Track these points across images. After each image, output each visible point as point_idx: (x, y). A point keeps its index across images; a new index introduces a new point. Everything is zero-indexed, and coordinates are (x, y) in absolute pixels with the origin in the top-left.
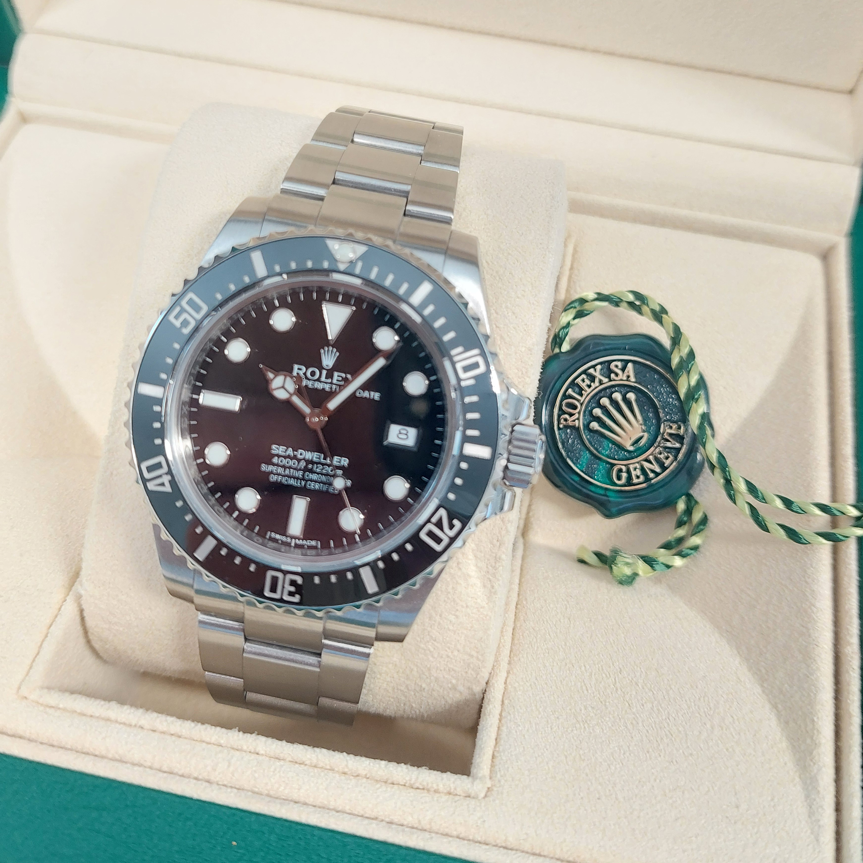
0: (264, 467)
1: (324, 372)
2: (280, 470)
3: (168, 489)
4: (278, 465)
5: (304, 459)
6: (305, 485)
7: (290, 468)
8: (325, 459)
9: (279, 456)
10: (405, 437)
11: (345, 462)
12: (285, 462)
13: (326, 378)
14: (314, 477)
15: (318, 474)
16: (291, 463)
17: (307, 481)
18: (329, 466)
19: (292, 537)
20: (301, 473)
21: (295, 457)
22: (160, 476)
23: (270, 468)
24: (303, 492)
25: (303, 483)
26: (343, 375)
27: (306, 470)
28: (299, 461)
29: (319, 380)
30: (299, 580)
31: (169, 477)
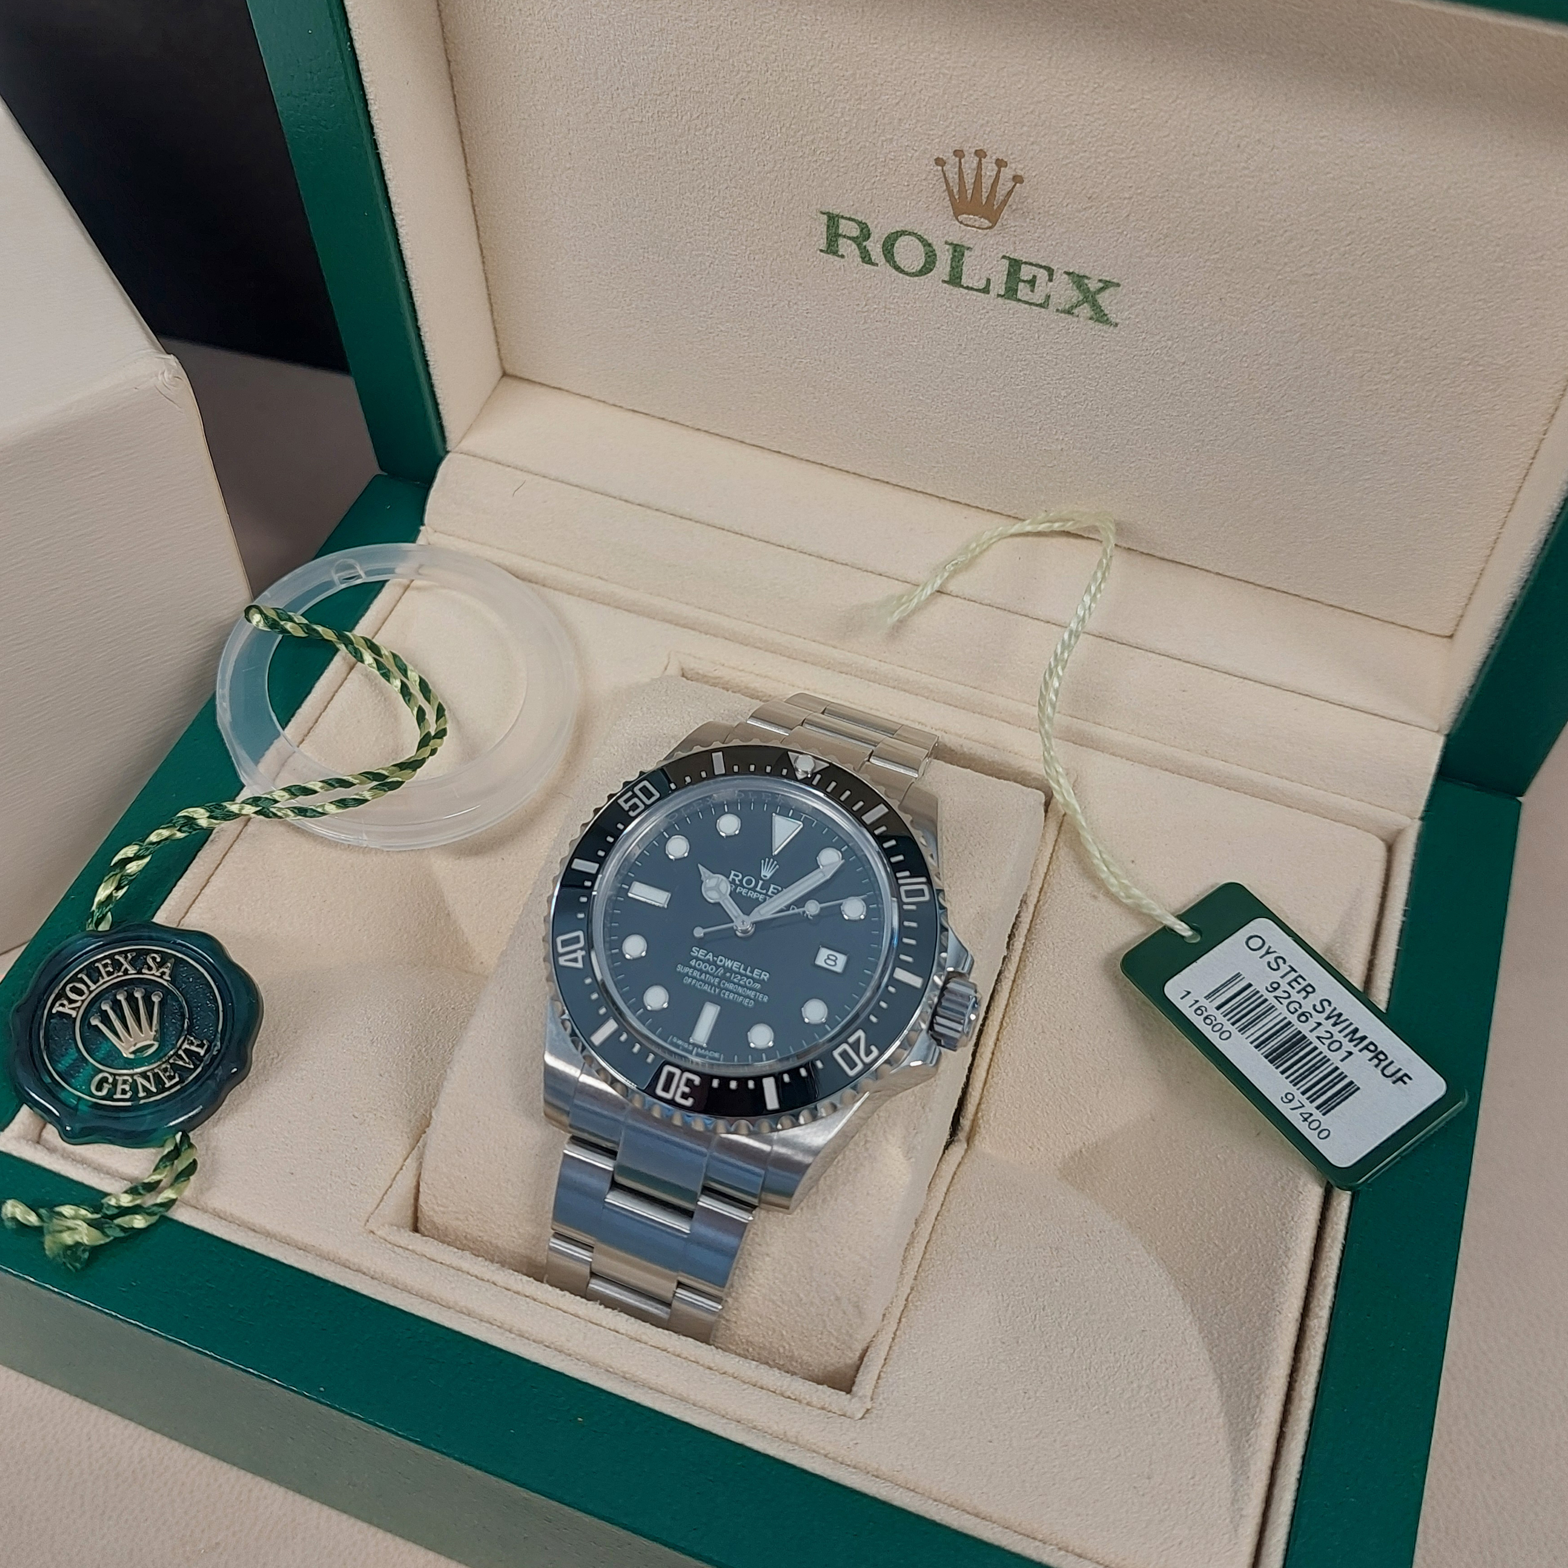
0: (680, 968)
1: (761, 883)
2: (696, 974)
3: (580, 965)
4: (695, 968)
5: (723, 966)
6: (719, 993)
7: (707, 973)
8: (745, 970)
9: (697, 959)
10: (833, 963)
11: (765, 976)
12: (702, 966)
13: (761, 888)
14: (731, 986)
15: (735, 984)
16: (709, 968)
17: (722, 989)
18: (748, 977)
19: (695, 1045)
20: (717, 980)
21: (714, 963)
22: (574, 951)
23: (686, 970)
24: (715, 1000)
25: (718, 990)
26: (779, 887)
27: (722, 978)
28: (718, 967)
29: (754, 889)
30: (697, 1080)
31: (583, 953)
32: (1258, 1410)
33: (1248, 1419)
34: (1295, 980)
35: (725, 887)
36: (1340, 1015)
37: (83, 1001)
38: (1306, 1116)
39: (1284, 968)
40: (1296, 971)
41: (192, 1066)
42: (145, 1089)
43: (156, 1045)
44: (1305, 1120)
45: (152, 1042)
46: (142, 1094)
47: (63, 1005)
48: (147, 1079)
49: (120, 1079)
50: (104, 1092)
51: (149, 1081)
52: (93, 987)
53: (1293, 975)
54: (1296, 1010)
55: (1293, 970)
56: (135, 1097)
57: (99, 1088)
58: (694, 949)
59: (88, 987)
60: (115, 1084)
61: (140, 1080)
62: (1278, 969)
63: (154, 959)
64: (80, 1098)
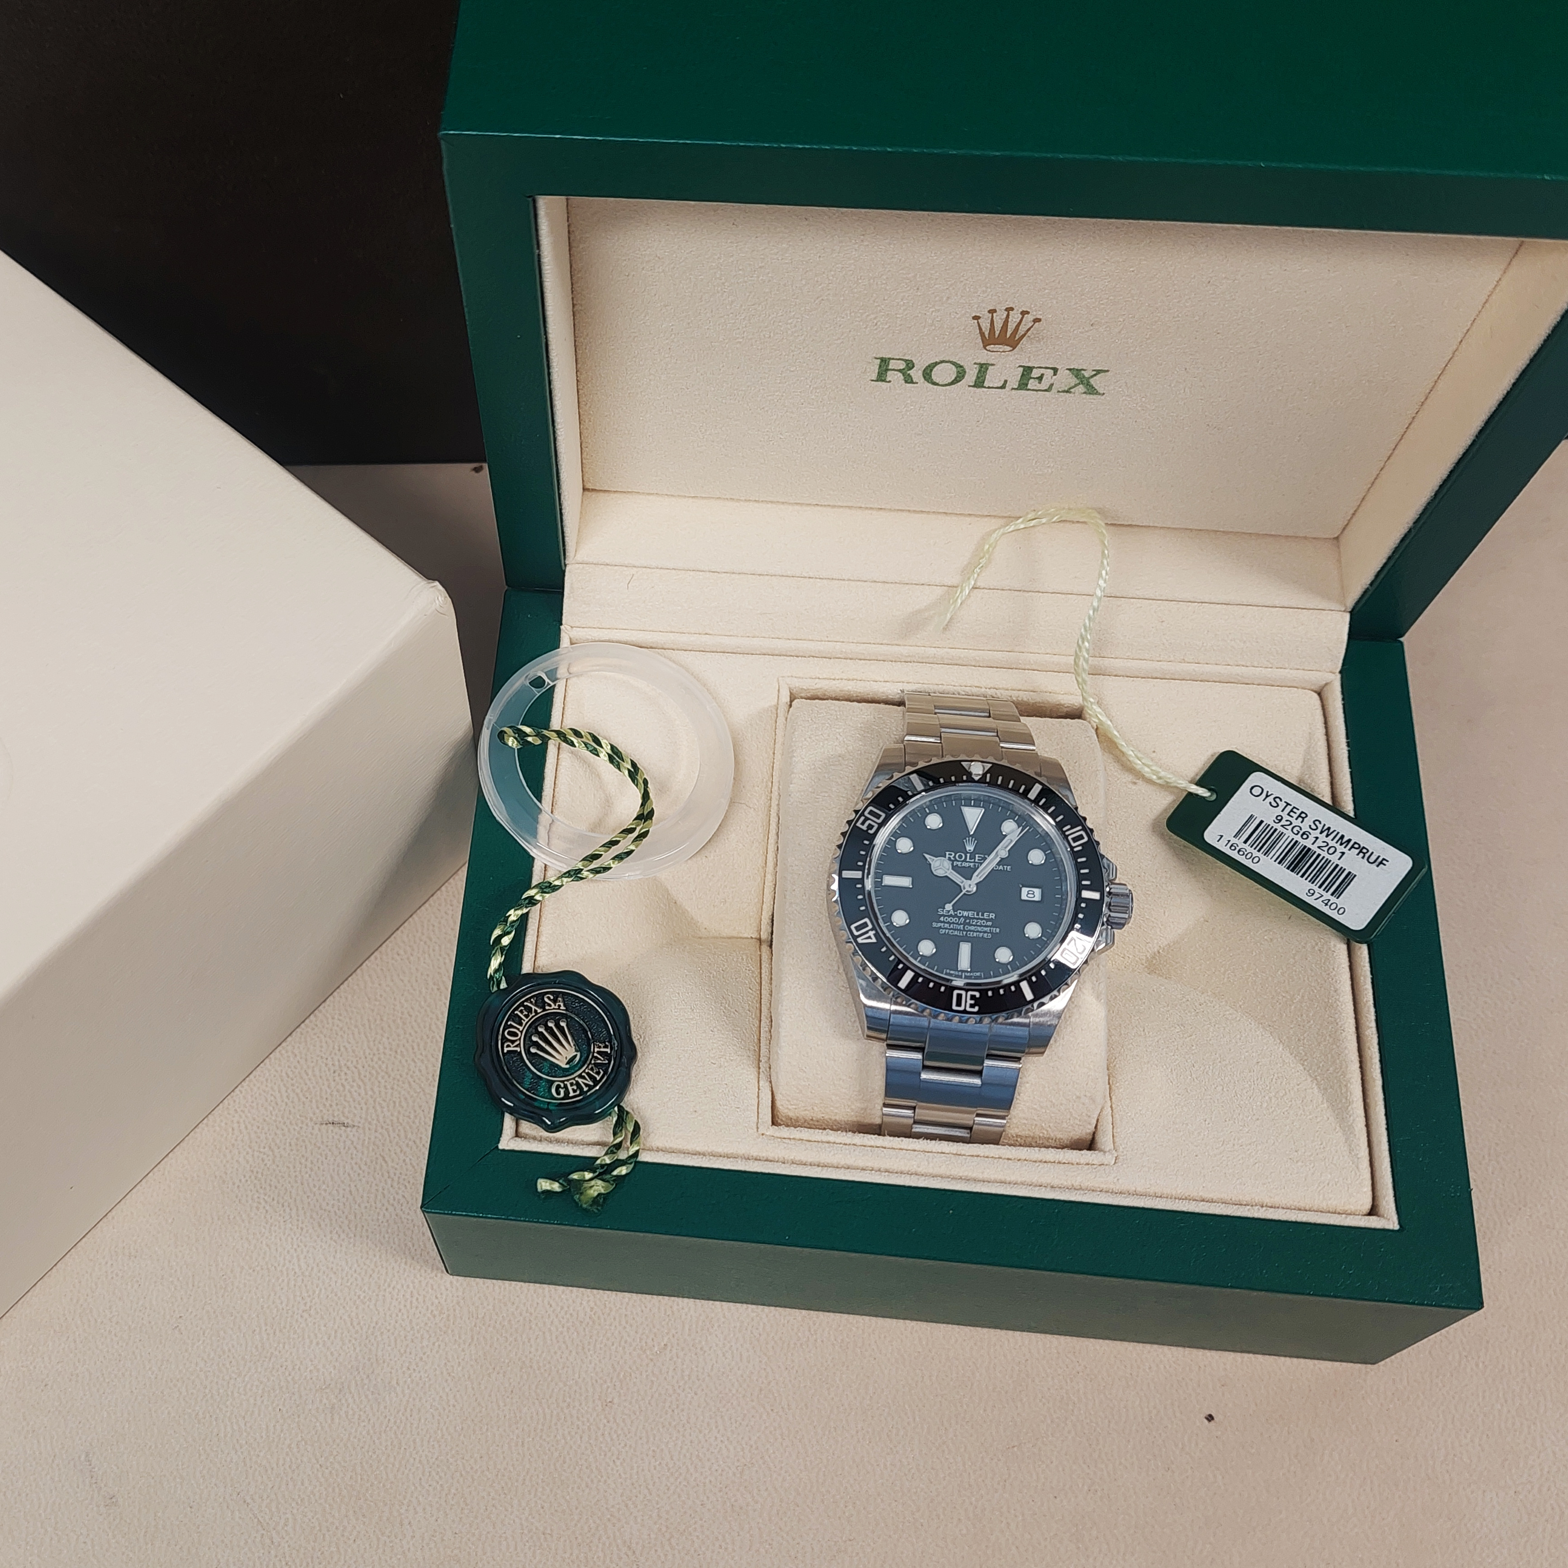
0: (934, 925)
1: (968, 855)
2: (947, 925)
3: (874, 940)
4: (944, 922)
5: (962, 916)
6: (967, 934)
7: (953, 923)
8: (978, 915)
9: (945, 916)
10: (1032, 896)
11: (992, 916)
12: (949, 919)
13: (970, 859)
14: (972, 928)
15: (974, 925)
16: (954, 920)
17: (967, 931)
18: (982, 919)
19: (962, 971)
20: (962, 926)
21: (956, 916)
22: (867, 932)
23: (939, 925)
24: (966, 939)
25: (965, 933)
26: (982, 856)
27: (965, 924)
28: (959, 918)
29: (965, 861)
30: (977, 994)
31: (874, 932)
32: (1349, 1093)
33: (1344, 1101)
34: (1292, 811)
35: (947, 864)
36: (1329, 829)
37: (520, 1039)
38: (1326, 902)
39: (1282, 805)
40: (1290, 805)
41: (607, 1062)
42: (586, 1085)
43: (579, 1054)
44: (1326, 904)
45: (575, 1053)
46: (585, 1089)
47: (508, 1046)
48: (584, 1078)
49: (568, 1084)
50: (562, 1094)
51: (586, 1079)
52: (521, 1028)
53: (1289, 808)
54: (1299, 832)
55: (1288, 804)
56: (582, 1092)
57: (558, 1093)
58: (939, 910)
59: (518, 1029)
60: (566, 1087)
61: (580, 1080)
62: (1278, 805)
63: (549, 998)
64: (549, 1103)
